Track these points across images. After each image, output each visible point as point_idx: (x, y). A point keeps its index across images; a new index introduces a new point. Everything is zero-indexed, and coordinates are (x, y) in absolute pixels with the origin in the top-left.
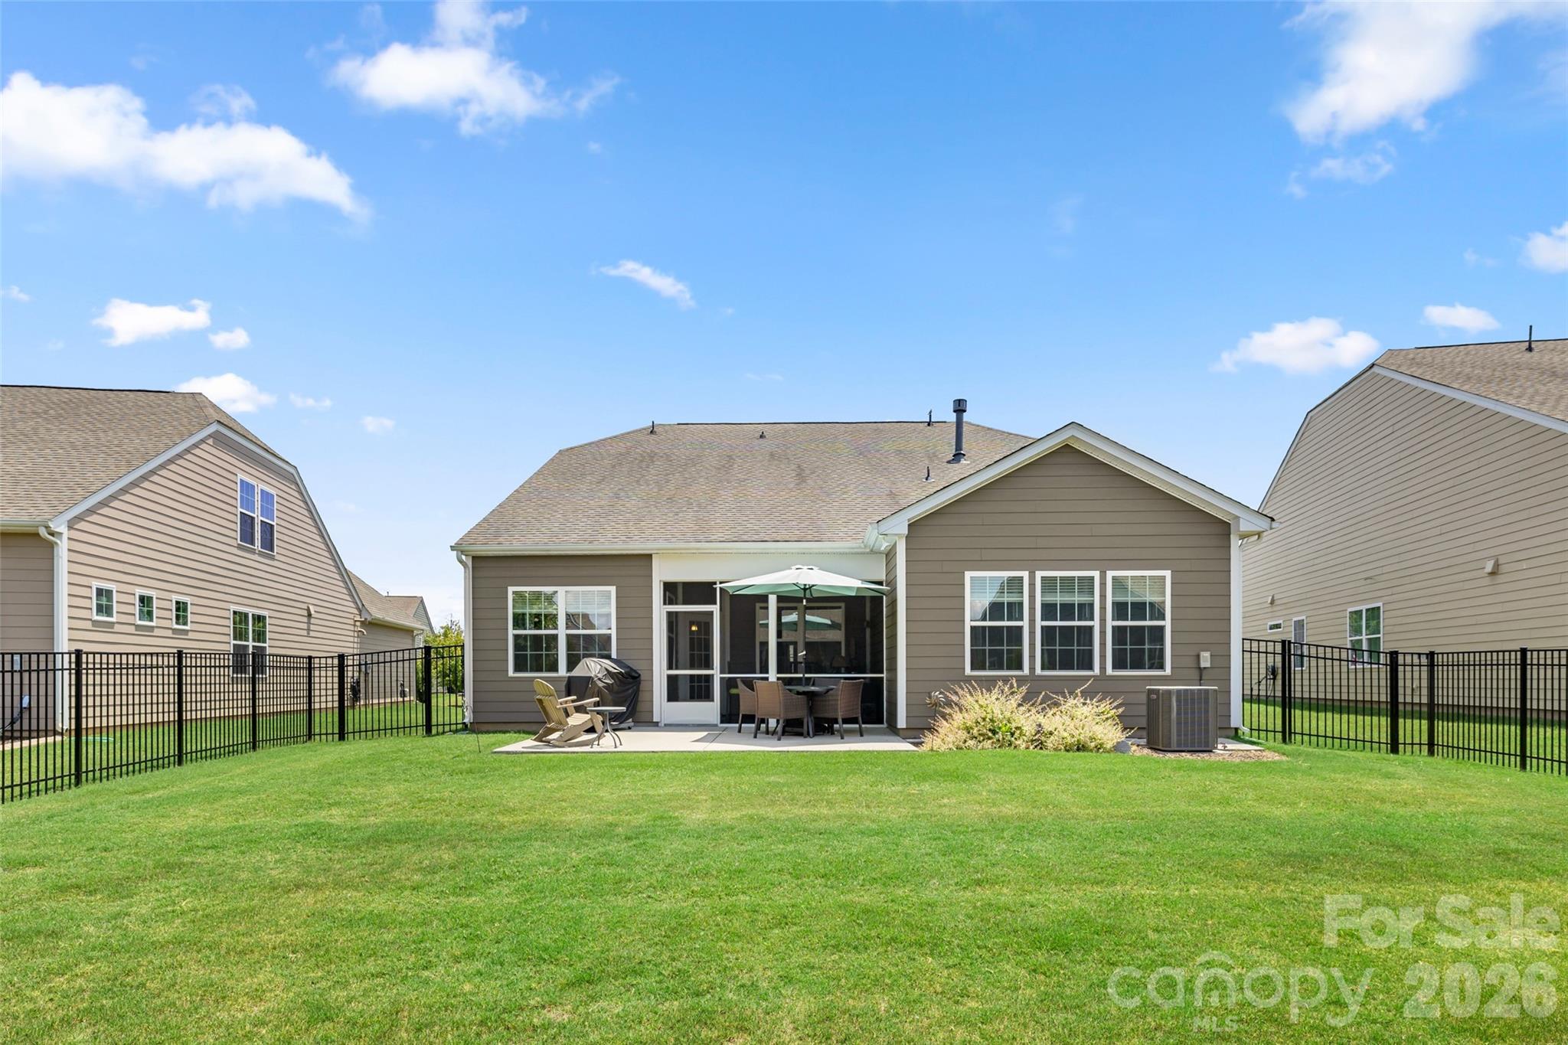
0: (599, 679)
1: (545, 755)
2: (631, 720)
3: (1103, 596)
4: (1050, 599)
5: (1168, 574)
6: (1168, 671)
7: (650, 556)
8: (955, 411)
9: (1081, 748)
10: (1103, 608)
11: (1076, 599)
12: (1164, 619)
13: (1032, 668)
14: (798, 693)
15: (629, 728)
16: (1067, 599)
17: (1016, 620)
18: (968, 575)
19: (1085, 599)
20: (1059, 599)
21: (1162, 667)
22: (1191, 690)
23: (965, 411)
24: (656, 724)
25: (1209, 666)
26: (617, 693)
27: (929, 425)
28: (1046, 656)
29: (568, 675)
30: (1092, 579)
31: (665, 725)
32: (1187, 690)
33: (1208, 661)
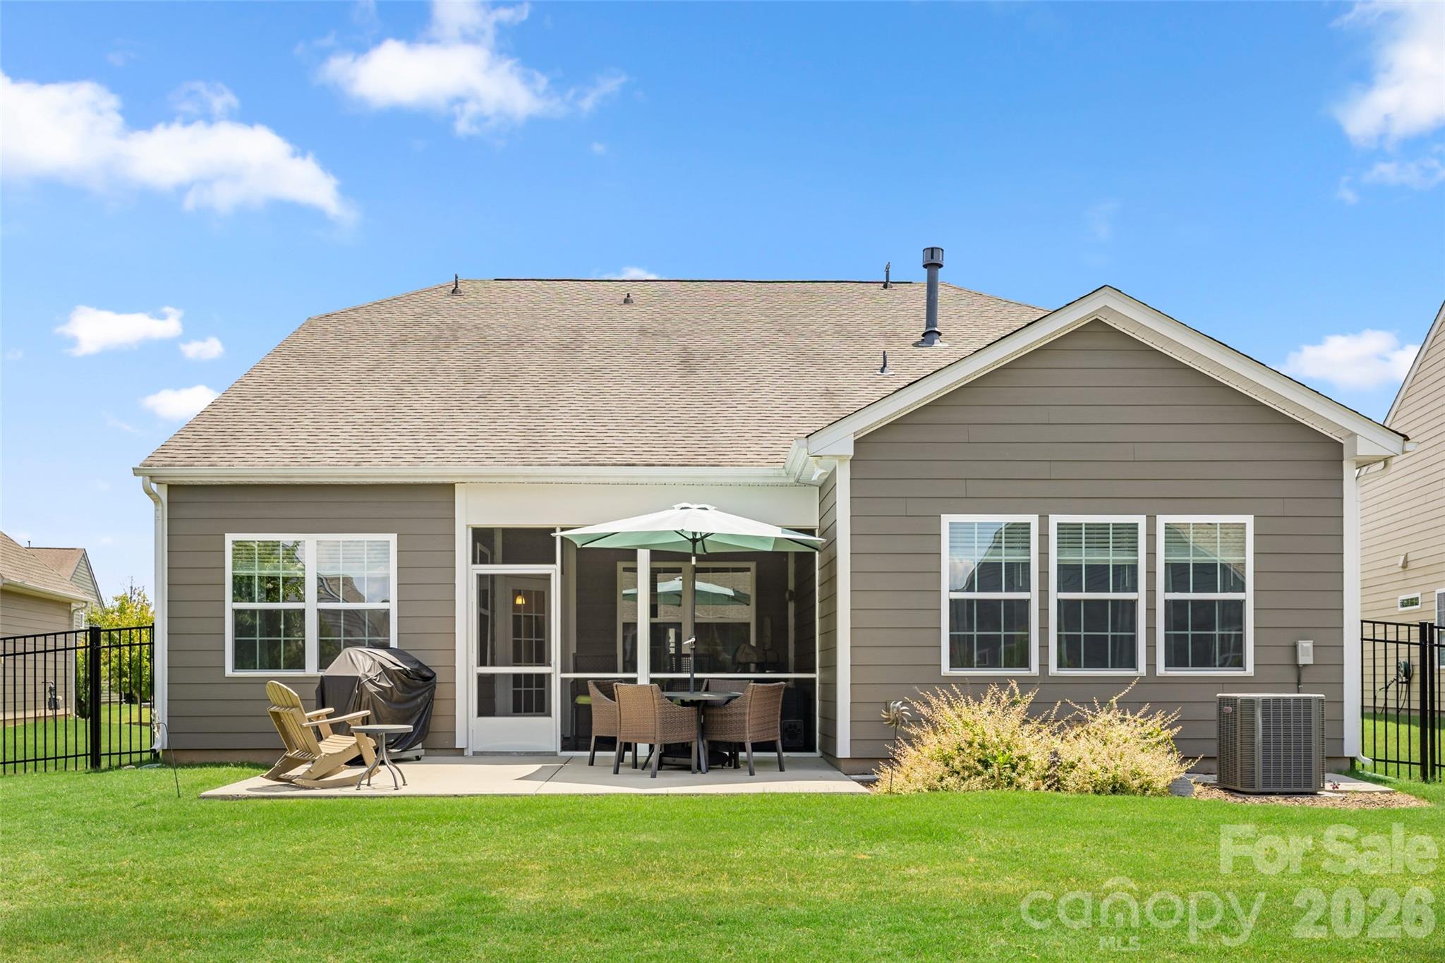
0: (370, 681)
1: (280, 801)
2: (420, 746)
3: (1151, 554)
4: (1071, 558)
5: (1249, 520)
6: (1250, 669)
7: (452, 486)
8: (925, 266)
9: (1118, 788)
10: (1151, 573)
11: (1111, 558)
12: (1243, 590)
13: (1044, 665)
14: (684, 703)
15: (418, 758)
16: (1097, 558)
17: (1020, 590)
18: (946, 520)
19: (1124, 558)
20: (1084, 557)
21: (1240, 663)
22: (1285, 700)
23: (941, 266)
24: (461, 752)
25: (1311, 662)
26: (398, 702)
27: (885, 287)
28: (1064, 646)
29: (321, 674)
30: (1134, 527)
31: (475, 753)
32: (1278, 700)
33: (1309, 656)
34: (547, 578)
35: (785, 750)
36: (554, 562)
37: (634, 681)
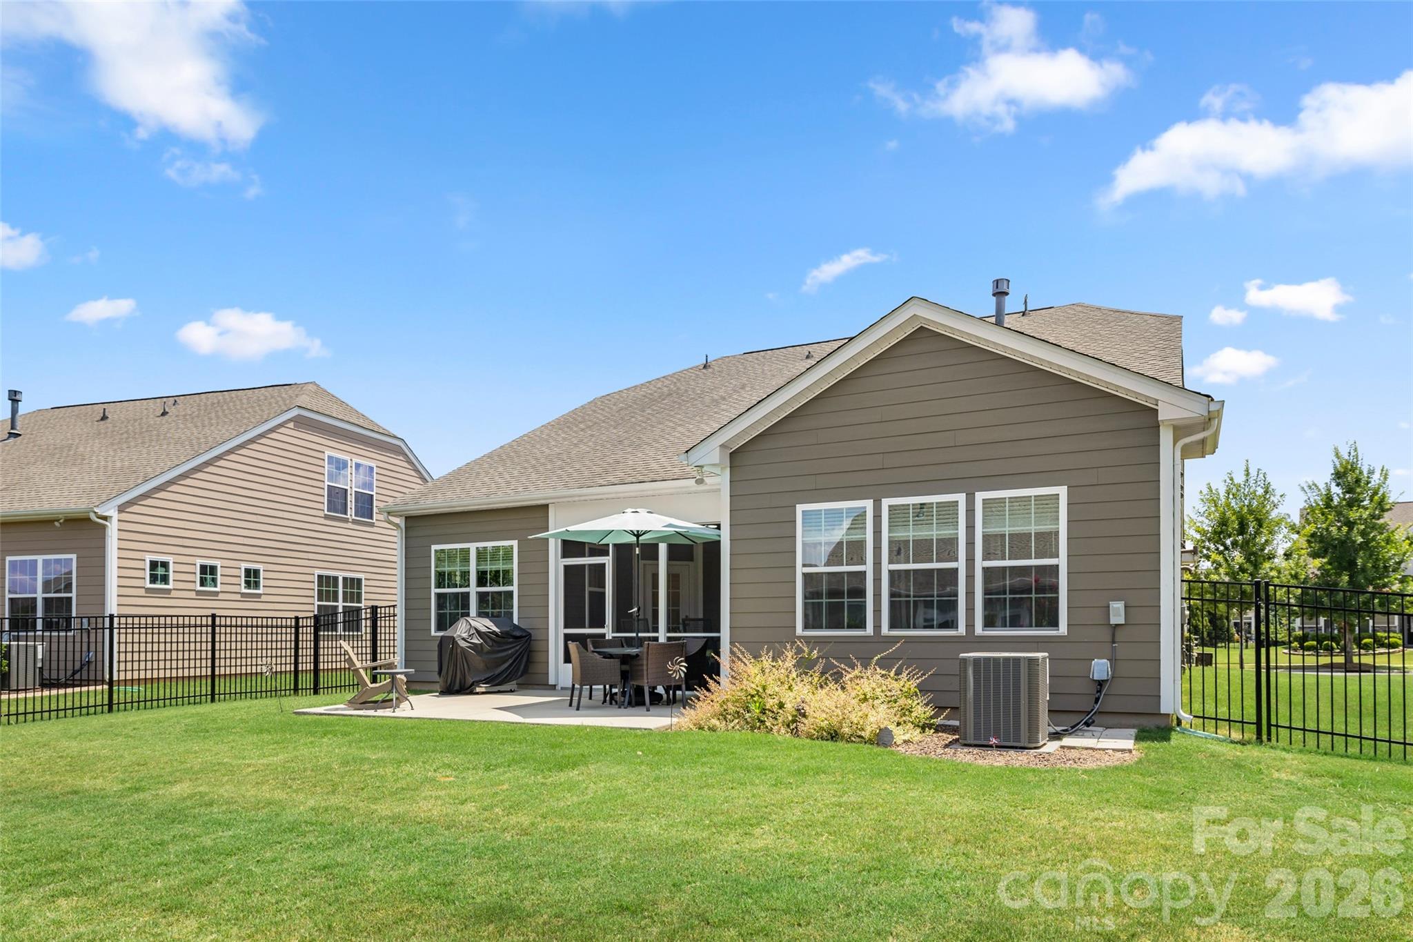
0: (463, 639)
2: (515, 682)
3: (970, 527)
4: (900, 534)
5: (1062, 491)
6: (1063, 629)
7: (546, 506)
8: (994, 295)
9: (833, 735)
10: (970, 544)
11: (935, 533)
13: (877, 627)
14: (611, 656)
15: (511, 691)
16: (923, 533)
18: (800, 508)
19: (946, 532)
20: (911, 533)
21: (1054, 623)
23: (1007, 294)
24: (554, 687)
25: (1123, 623)
26: (488, 653)
29: (441, 634)
30: (955, 504)
31: (562, 688)
33: (1120, 616)
34: (604, 565)
35: (687, 690)
36: (608, 555)
37: (656, 639)
